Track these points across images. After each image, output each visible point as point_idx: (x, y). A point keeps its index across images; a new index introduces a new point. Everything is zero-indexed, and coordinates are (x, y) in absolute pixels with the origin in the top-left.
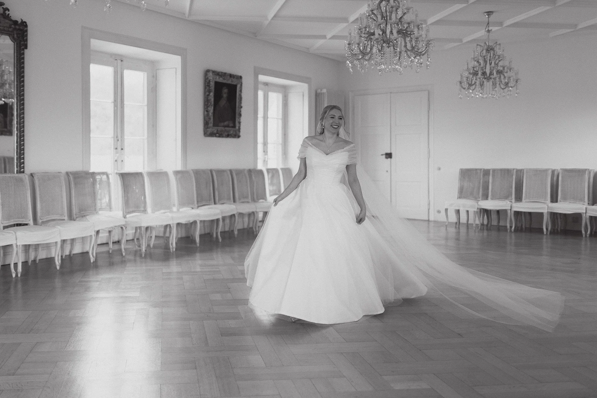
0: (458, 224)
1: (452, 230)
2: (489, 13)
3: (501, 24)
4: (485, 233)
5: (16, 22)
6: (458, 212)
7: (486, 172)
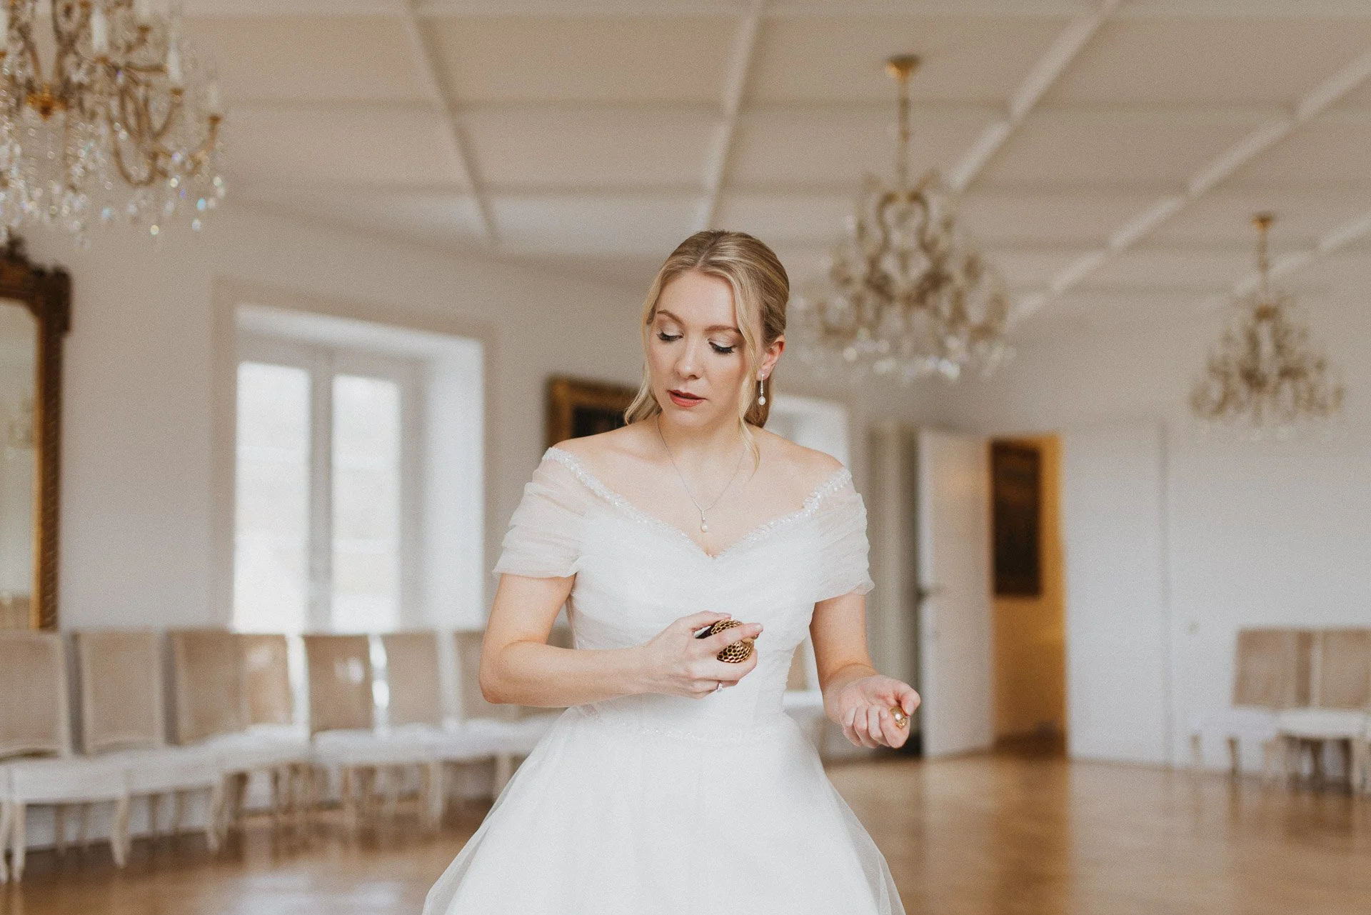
0: (1234, 776)
1: (1216, 794)
2: (1264, 220)
3: (1311, 245)
4: (1306, 801)
5: (40, 273)
6: (1233, 744)
7: (1305, 639)
